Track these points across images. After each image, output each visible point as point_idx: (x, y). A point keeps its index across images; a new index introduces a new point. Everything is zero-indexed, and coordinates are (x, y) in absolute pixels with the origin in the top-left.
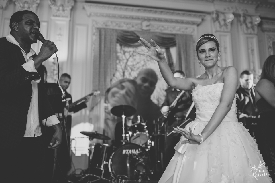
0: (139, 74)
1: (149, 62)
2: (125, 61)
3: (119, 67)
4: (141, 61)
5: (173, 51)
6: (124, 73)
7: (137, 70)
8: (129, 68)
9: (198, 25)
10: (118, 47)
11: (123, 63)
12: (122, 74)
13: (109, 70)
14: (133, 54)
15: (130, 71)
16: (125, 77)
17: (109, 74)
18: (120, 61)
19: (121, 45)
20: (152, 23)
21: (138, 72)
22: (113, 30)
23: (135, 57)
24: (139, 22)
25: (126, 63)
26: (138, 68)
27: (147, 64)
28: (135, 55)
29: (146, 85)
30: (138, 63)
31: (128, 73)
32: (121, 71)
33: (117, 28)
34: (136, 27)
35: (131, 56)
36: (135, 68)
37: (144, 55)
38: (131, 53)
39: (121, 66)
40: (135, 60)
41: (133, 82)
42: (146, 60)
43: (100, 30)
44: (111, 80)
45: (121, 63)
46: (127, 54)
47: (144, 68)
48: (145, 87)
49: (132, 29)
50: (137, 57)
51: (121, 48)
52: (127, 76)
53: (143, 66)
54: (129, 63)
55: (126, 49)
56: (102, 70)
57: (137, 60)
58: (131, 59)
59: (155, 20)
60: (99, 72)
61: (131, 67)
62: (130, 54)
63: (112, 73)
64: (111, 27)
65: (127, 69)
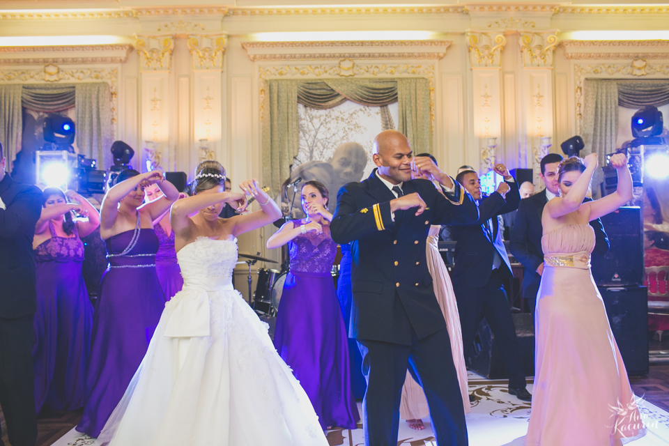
0: (335, 154)
1: (353, 132)
2: (313, 133)
3: (303, 142)
4: (338, 131)
5: (393, 109)
6: (312, 152)
7: (333, 146)
8: (319, 144)
9: (440, 58)
10: (301, 109)
11: (310, 136)
12: (309, 154)
13: (286, 150)
14: (325, 120)
15: (322, 148)
16: (314, 159)
17: (287, 157)
18: (304, 132)
19: (306, 106)
20: (357, 62)
21: (334, 150)
22: (291, 81)
23: (328, 126)
24: (336, 62)
25: (315, 137)
26: (335, 143)
27: (350, 135)
28: (330, 122)
29: (348, 169)
30: (334, 135)
31: (318, 152)
32: (307, 149)
33: (298, 76)
34: (331, 71)
35: (322, 124)
36: (329, 143)
37: (342, 119)
38: (322, 118)
39: (307, 141)
40: (329, 129)
41: (327, 166)
42: (347, 129)
43: (270, 85)
44: (291, 166)
45: (307, 136)
46: (315, 121)
47: (345, 141)
48: (346, 174)
49: (325, 76)
50: (333, 125)
51: (306, 112)
52: (317, 157)
53: (343, 138)
54: (320, 136)
55: (315, 112)
56: (276, 151)
57: (333, 131)
58: (322, 129)
59: (362, 56)
60: (272, 153)
61: (322, 141)
62: (320, 120)
63: (292, 156)
64: (289, 76)
65: (316, 146)
